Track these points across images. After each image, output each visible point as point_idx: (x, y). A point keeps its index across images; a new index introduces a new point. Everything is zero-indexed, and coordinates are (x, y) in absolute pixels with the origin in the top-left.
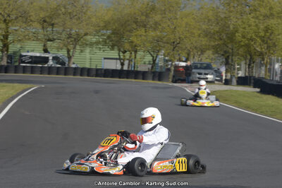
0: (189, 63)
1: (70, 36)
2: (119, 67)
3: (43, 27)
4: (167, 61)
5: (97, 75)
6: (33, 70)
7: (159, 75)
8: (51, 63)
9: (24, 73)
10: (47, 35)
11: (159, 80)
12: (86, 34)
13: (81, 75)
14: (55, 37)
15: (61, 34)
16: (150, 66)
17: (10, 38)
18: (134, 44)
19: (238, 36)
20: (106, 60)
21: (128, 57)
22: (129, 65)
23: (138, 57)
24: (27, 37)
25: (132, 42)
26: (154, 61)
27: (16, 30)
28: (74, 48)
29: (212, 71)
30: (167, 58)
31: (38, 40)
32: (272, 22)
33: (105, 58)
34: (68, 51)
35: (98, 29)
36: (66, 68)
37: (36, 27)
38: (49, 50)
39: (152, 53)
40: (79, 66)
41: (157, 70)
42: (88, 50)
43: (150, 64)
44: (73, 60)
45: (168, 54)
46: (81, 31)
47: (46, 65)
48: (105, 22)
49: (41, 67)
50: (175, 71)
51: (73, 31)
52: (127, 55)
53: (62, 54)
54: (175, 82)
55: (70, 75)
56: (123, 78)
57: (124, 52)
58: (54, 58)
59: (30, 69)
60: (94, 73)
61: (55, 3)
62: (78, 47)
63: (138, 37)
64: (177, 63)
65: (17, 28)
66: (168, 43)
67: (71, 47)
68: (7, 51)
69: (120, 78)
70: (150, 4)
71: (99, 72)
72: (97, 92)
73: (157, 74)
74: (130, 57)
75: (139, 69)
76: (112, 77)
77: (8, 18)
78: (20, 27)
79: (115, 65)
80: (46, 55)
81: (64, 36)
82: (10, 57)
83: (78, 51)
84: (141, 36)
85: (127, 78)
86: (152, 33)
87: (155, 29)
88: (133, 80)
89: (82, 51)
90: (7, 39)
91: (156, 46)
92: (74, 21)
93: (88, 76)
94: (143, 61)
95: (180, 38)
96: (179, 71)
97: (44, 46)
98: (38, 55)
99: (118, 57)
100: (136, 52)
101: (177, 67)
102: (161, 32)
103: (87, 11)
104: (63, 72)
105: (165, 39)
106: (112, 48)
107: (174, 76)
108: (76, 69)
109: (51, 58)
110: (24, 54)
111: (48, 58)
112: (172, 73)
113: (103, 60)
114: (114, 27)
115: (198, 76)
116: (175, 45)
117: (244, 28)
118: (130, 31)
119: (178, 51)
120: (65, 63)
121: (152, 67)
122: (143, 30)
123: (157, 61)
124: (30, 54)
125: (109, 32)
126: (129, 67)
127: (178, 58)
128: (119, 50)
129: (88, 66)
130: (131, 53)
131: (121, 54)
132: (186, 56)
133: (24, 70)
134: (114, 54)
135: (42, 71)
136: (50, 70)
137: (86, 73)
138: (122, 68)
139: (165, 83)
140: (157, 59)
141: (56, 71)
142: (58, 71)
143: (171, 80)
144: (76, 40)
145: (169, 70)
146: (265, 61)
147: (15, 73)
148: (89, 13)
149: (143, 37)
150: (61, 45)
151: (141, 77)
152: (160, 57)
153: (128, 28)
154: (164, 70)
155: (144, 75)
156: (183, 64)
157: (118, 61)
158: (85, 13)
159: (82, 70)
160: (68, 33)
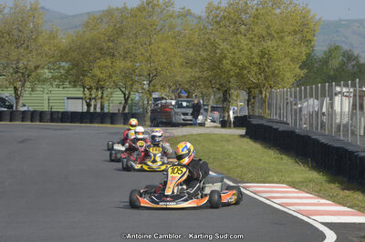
5: (52, 120)
12: (37, 68)
13: (32, 121)
16: (121, 109)
19: (226, 64)
20: (70, 100)
23: (105, 95)
26: (126, 100)
28: (23, 86)
32: (269, 44)
33: (68, 98)
34: (16, 89)
36: (12, 112)
39: (123, 90)
40: (31, 109)
43: (121, 104)
44: (21, 101)
48: (61, 51)
51: (21, 65)
52: (94, 91)
53: (9, 94)
55: (18, 121)
56: (86, 123)
60: (49, 117)
62: (28, 84)
67: (19, 84)
69: (81, 123)
70: (118, 26)
71: (56, 116)
75: (106, 111)
76: (71, 122)
79: (78, 107)
83: (27, 90)
84: (106, 67)
85: (91, 123)
86: (121, 65)
87: (125, 59)
89: (33, 90)
92: (22, 50)
93: (40, 121)
94: (114, 101)
95: (156, 69)
99: (82, 96)
100: (102, 88)
102: (132, 62)
103: (37, 36)
104: (8, 117)
105: (138, 71)
108: (25, 113)
112: (149, 112)
113: (66, 101)
115: (183, 117)
116: (151, 78)
117: (234, 53)
120: (10, 107)
121: (124, 107)
128: (84, 87)
129: (39, 109)
131: (87, 92)
134: (78, 92)
137: (38, 118)
138: (88, 109)
142: (1, 116)
143: (149, 123)
144: (24, 76)
146: (264, 96)
148: (41, 40)
151: (109, 120)
155: (112, 118)
158: (35, 40)
159: (33, 113)
160: (14, 66)
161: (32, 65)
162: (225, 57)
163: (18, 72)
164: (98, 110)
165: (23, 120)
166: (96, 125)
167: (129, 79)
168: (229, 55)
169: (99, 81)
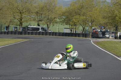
3: (37, 15)
5: (59, 35)
6: (32, 34)
7: (85, 35)
8: (40, 30)
9: (28, 35)
11: (85, 37)
16: (82, 32)
17: (23, 20)
20: (65, 29)
25: (73, 21)
26: (84, 29)
29: (108, 33)
33: (65, 28)
34: (48, 25)
36: (47, 32)
37: (34, 16)
38: (40, 25)
39: (83, 26)
40: (53, 31)
44: (49, 29)
47: (38, 31)
48: (63, 13)
49: (36, 32)
51: (49, 17)
53: (45, 26)
55: (48, 35)
59: (31, 33)
60: (58, 34)
61: (41, 5)
62: (52, 24)
67: (49, 23)
68: (22, 25)
69: (69, 36)
70: (81, 5)
71: (60, 34)
76: (65, 36)
77: (22, 12)
79: (68, 31)
84: (77, 18)
85: (72, 36)
90: (21, 20)
92: (50, 12)
93: (55, 36)
97: (38, 23)
98: (35, 27)
99: (69, 28)
100: (76, 25)
102: (86, 17)
103: (55, 8)
104: (45, 34)
108: (50, 33)
109: (40, 28)
110: (29, 27)
112: (91, 34)
114: (66, 15)
116: (92, 22)
118: (73, 16)
120: (46, 30)
124: (32, 27)
129: (55, 31)
130: (74, 26)
131: (71, 26)
133: (29, 33)
134: (68, 26)
137: (55, 34)
138: (71, 32)
142: (43, 34)
143: (91, 37)
144: (51, 21)
147: (25, 35)
148: (56, 9)
151: (78, 36)
158: (54, 9)
159: (53, 33)
160: (47, 17)
161: (53, 17)
162: (117, 16)
163: (48, 19)
164: (74, 32)
165: (50, 35)
166: (73, 37)
167: (85, 22)
168: (118, 15)
169: (75, 23)
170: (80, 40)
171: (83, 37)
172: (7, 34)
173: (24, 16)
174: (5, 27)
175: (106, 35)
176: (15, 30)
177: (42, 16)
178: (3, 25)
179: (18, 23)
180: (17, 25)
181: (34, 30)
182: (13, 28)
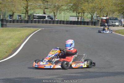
0: (107, 18)
1: (55, 7)
2: (76, 20)
3: (43, 3)
4: (98, 17)
6: (39, 22)
8: (47, 18)
9: (35, 23)
10: (45, 6)
11: (95, 25)
12: (62, 6)
13: (60, 24)
14: (48, 7)
15: (51, 6)
17: (29, 8)
18: (83, 10)
21: (80, 15)
22: (81, 19)
23: (85, 15)
24: (36, 7)
25: (82, 9)
26: (92, 17)
27: (31, 4)
28: (57, 12)
29: (118, 21)
30: (98, 16)
31: (41, 8)
33: (70, 16)
34: (54, 13)
35: (67, 3)
36: (53, 21)
37: (40, 3)
38: (46, 13)
39: (91, 13)
41: (93, 21)
42: (63, 13)
43: (90, 18)
44: (56, 17)
45: (98, 14)
46: (60, 4)
47: (45, 20)
49: (43, 20)
50: (101, 21)
51: (56, 5)
52: (80, 14)
53: (52, 15)
54: (102, 26)
55: (55, 24)
56: (78, 25)
57: (79, 13)
58: (48, 16)
59: (37, 22)
60: (66, 23)
62: (58, 11)
63: (85, 6)
64: (102, 17)
65: (32, 3)
66: (98, 9)
67: (55, 11)
68: (28, 13)
69: (77, 25)
71: (68, 22)
72: (67, 31)
73: (93, 23)
74: (81, 15)
75: (85, 21)
76: (74, 24)
78: (33, 3)
80: (45, 15)
81: (52, 6)
82: (29, 16)
83: (58, 13)
84: (86, 6)
86: (91, 5)
87: (92, 3)
88: (83, 26)
89: (60, 13)
90: (27, 8)
91: (93, 10)
93: (63, 24)
94: (87, 17)
95: (103, 6)
96: (103, 21)
97: (44, 11)
98: (41, 15)
99: (76, 15)
100: (84, 13)
101: (102, 19)
102: (95, 4)
104: (52, 22)
105: (97, 7)
106: (74, 12)
107: (101, 24)
108: (57, 21)
109: (47, 16)
110: (35, 15)
111: (45, 16)
112: (100, 22)
114: (74, 2)
115: (111, 23)
116: (101, 10)
118: (81, 4)
119: (102, 12)
121: (91, 20)
122: (87, 3)
123: (93, 17)
124: (38, 15)
125: (72, 5)
126: (81, 20)
127: (102, 15)
128: (77, 12)
129: (63, 20)
130: (82, 14)
131: (78, 14)
132: (106, 14)
133: (35, 22)
134: (74, 14)
135: (43, 22)
136: (46, 22)
137: (62, 23)
138: (78, 20)
139: (97, 27)
140: (93, 16)
141: (49, 22)
142: (50, 22)
143: (100, 25)
144: (58, 8)
145: (99, 21)
147: (31, 23)
149: (87, 7)
150: (51, 11)
152: (95, 15)
153: (81, 2)
154: (96, 21)
155: (87, 23)
156: (105, 18)
157: (76, 17)
159: (61, 21)
165: (57, 23)
169: (84, 10)
170: (93, 29)
171: (92, 25)
172: (12, 22)
173: (30, 3)
174: (9, 15)
175: (116, 23)
176: (19, 18)
177: (48, 4)
178: (6, 13)
179: (24, 11)
180: (22, 13)
181: (40, 19)
182: (17, 16)
